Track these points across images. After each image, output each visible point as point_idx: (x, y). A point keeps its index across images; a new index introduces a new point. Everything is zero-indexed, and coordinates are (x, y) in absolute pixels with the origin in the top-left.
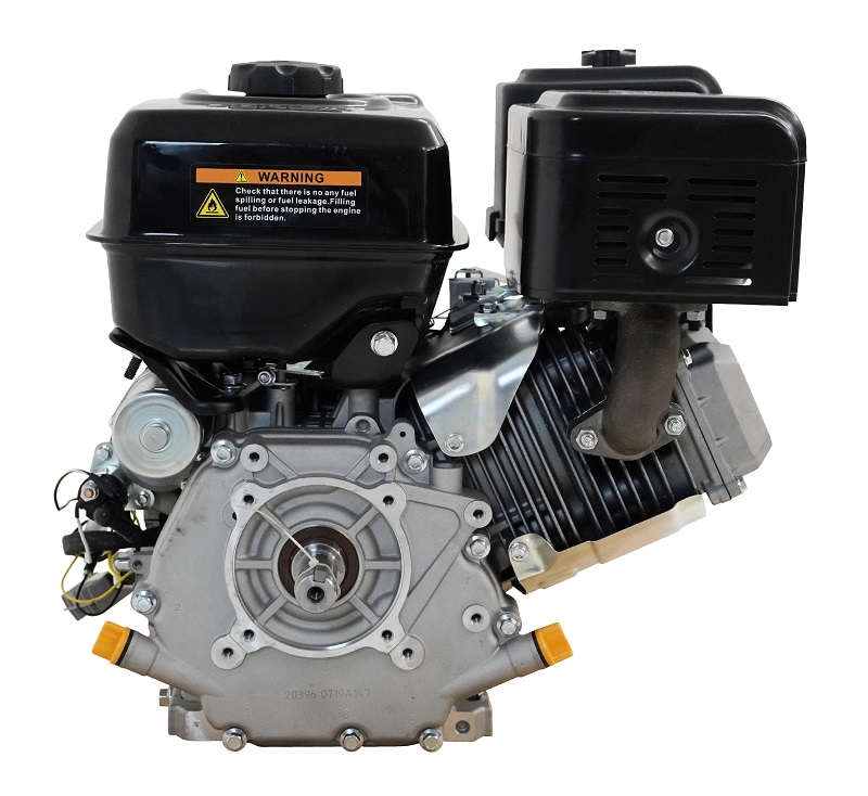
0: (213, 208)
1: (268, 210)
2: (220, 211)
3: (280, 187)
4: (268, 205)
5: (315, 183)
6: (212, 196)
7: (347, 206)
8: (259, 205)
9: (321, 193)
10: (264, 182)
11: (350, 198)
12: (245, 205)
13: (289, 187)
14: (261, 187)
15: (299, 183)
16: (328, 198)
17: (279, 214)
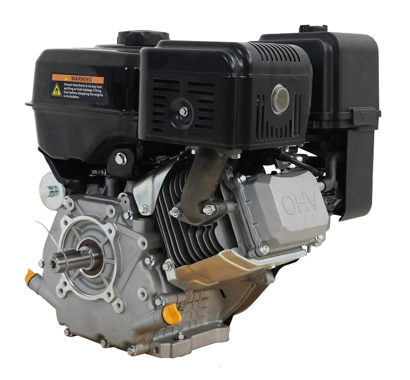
0: (57, 92)
1: (74, 93)
2: (59, 93)
3: (78, 83)
4: (74, 91)
5: (89, 82)
6: (57, 87)
7: (98, 93)
8: (71, 91)
9: (90, 86)
10: (73, 81)
11: (100, 89)
12: (67, 91)
13: (81, 83)
14: (72, 83)
15: (84, 82)
16: (92, 89)
17: (77, 95)
